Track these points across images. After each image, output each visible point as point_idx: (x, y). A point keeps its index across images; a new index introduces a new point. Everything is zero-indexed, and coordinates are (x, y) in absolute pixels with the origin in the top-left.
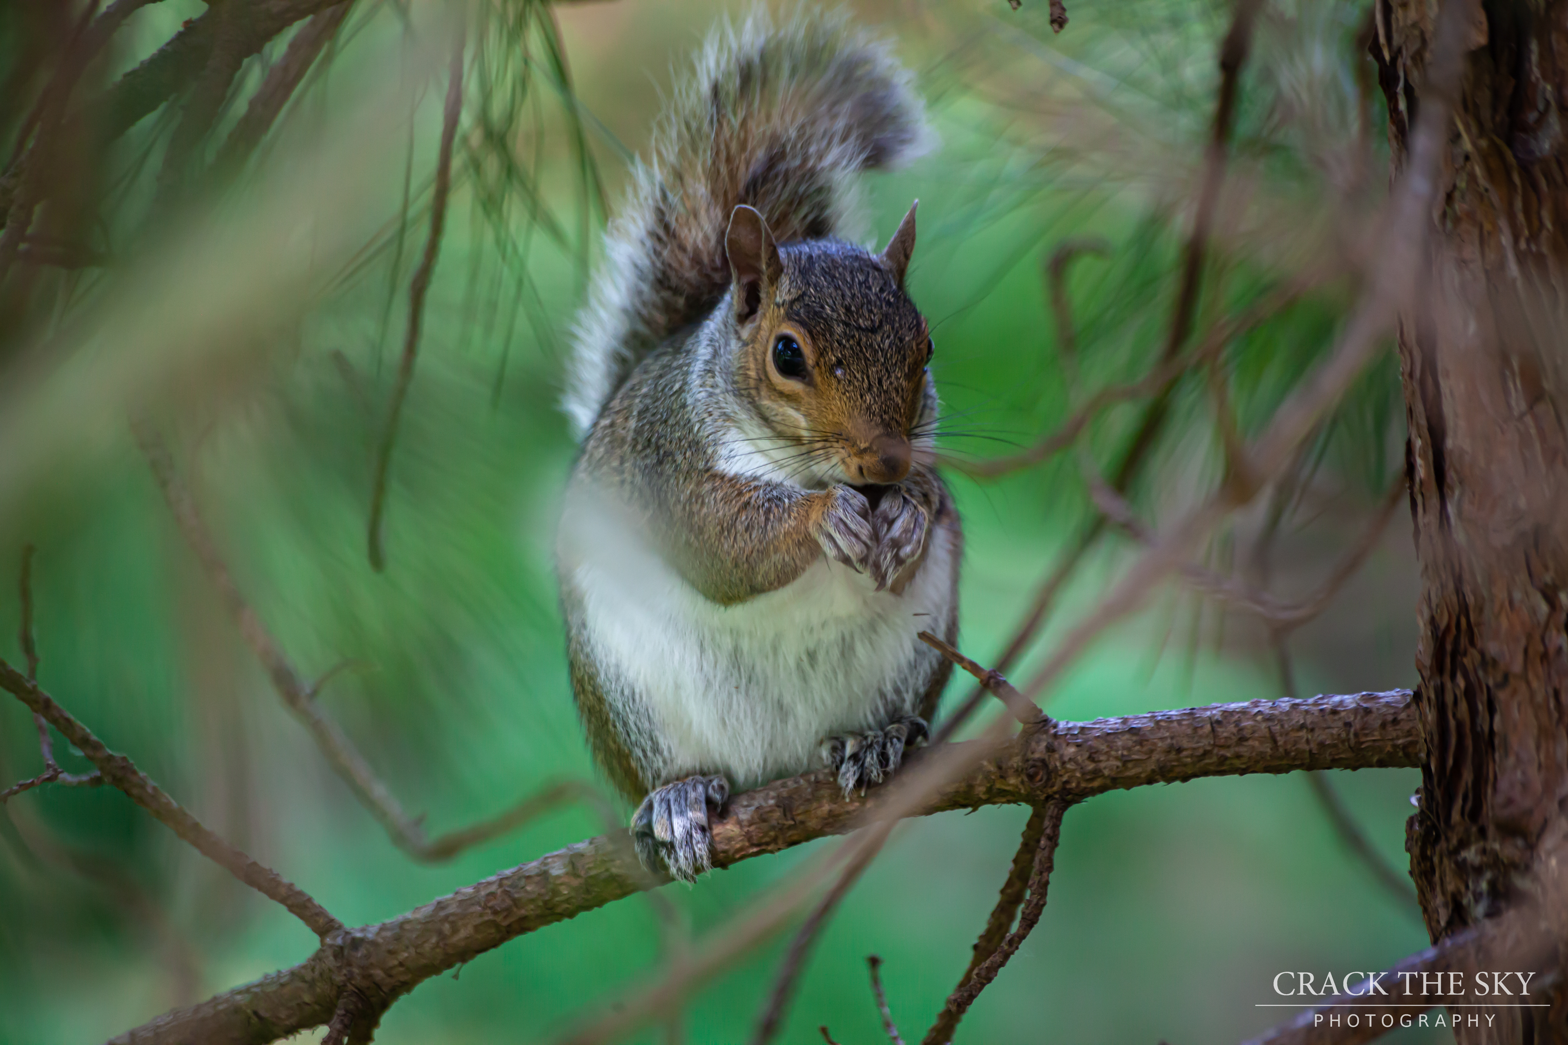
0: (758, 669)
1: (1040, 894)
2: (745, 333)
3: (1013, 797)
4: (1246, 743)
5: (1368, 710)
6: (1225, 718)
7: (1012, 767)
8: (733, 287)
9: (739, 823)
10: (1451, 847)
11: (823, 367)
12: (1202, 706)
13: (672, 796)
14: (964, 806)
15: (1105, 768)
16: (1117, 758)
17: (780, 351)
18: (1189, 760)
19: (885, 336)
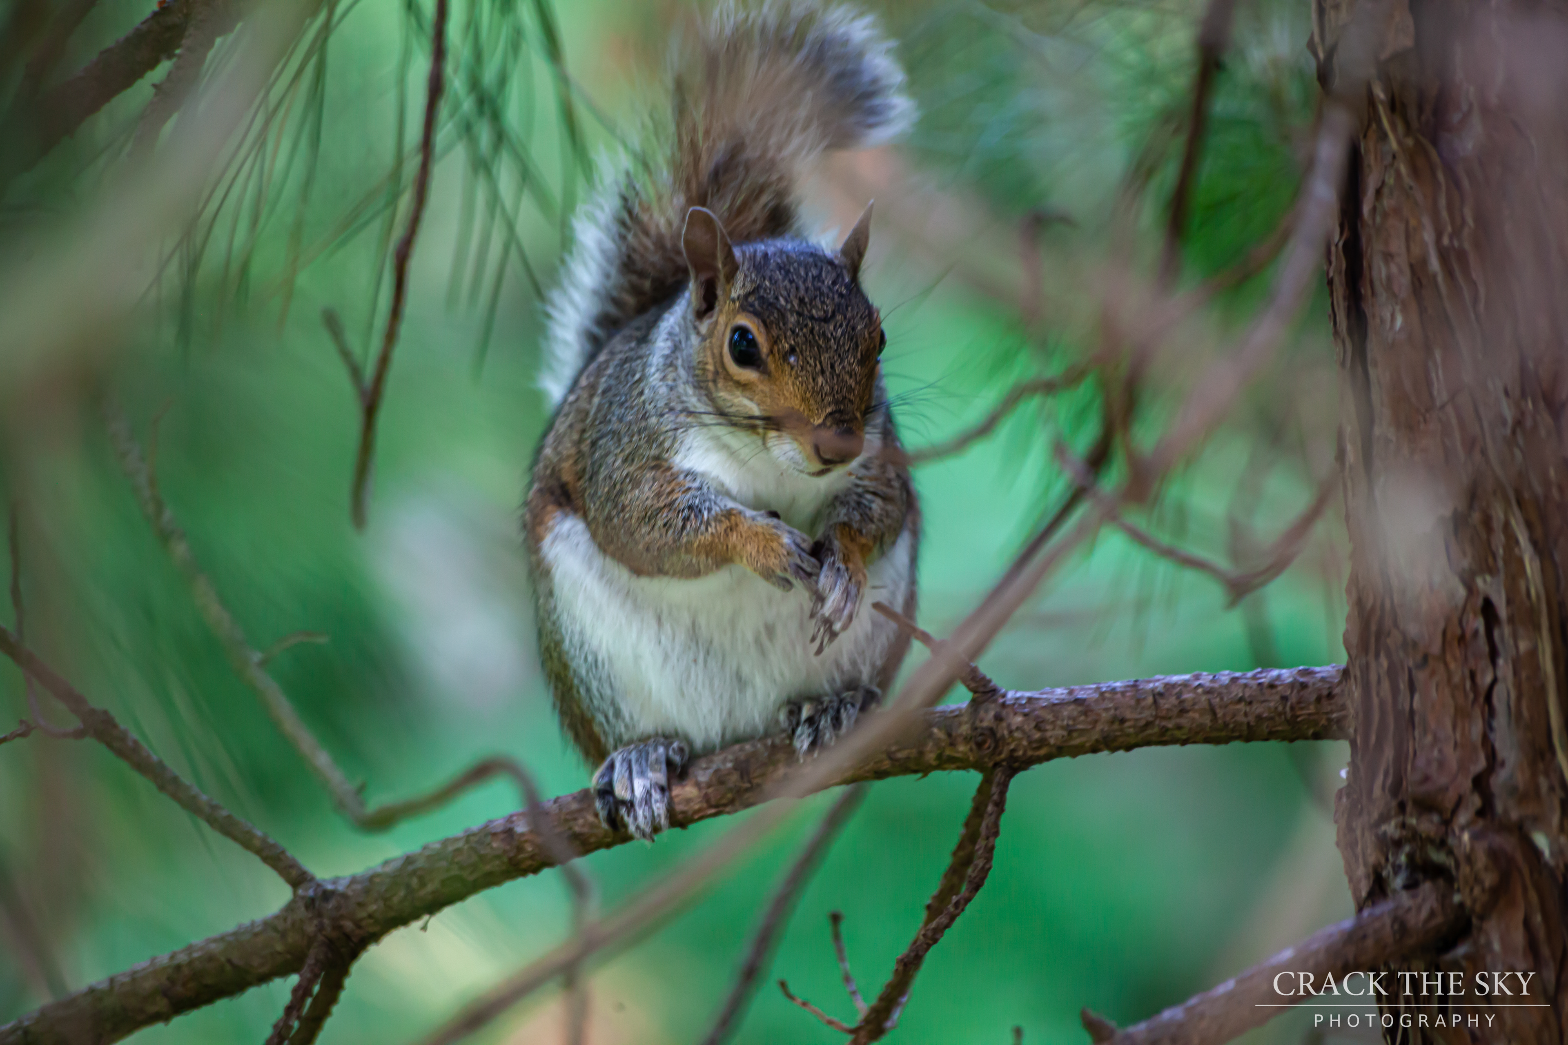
0: (716, 643)
1: (986, 858)
2: (704, 328)
3: (962, 764)
4: (1185, 715)
5: (1304, 685)
6: (1168, 690)
7: (961, 735)
8: (692, 285)
9: (698, 785)
10: (1372, 821)
11: (777, 355)
12: (1146, 678)
13: (633, 756)
14: (915, 772)
15: (1051, 737)
16: (1062, 728)
17: (736, 342)
18: (1131, 730)
19: (838, 325)
